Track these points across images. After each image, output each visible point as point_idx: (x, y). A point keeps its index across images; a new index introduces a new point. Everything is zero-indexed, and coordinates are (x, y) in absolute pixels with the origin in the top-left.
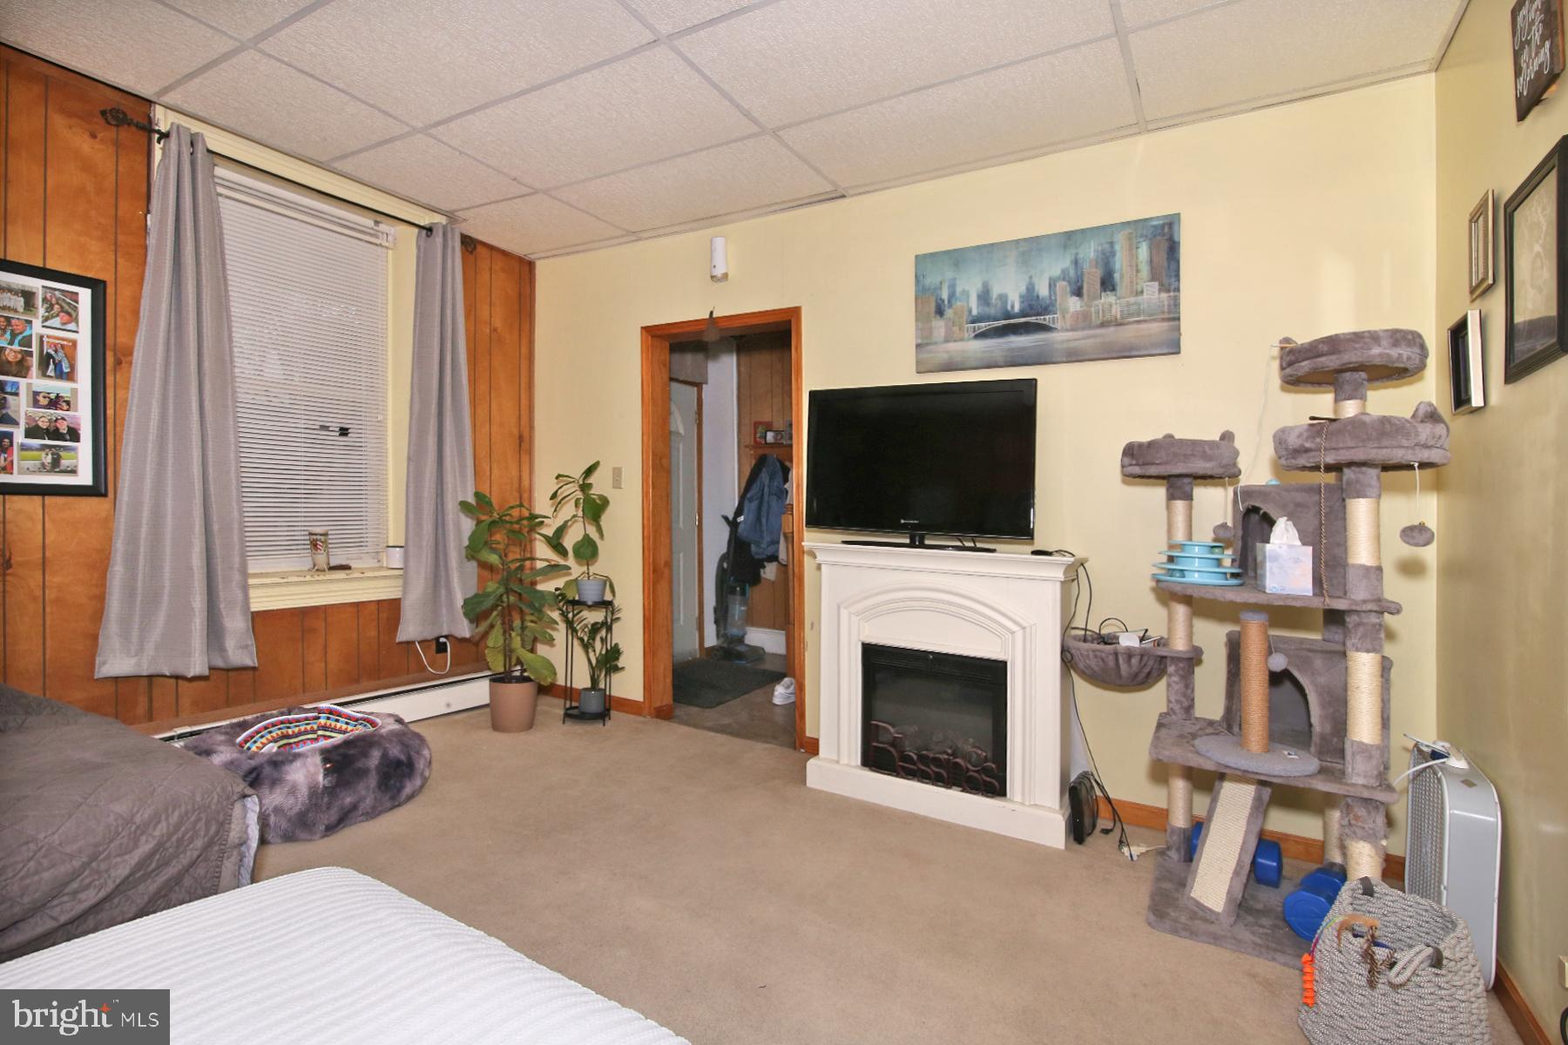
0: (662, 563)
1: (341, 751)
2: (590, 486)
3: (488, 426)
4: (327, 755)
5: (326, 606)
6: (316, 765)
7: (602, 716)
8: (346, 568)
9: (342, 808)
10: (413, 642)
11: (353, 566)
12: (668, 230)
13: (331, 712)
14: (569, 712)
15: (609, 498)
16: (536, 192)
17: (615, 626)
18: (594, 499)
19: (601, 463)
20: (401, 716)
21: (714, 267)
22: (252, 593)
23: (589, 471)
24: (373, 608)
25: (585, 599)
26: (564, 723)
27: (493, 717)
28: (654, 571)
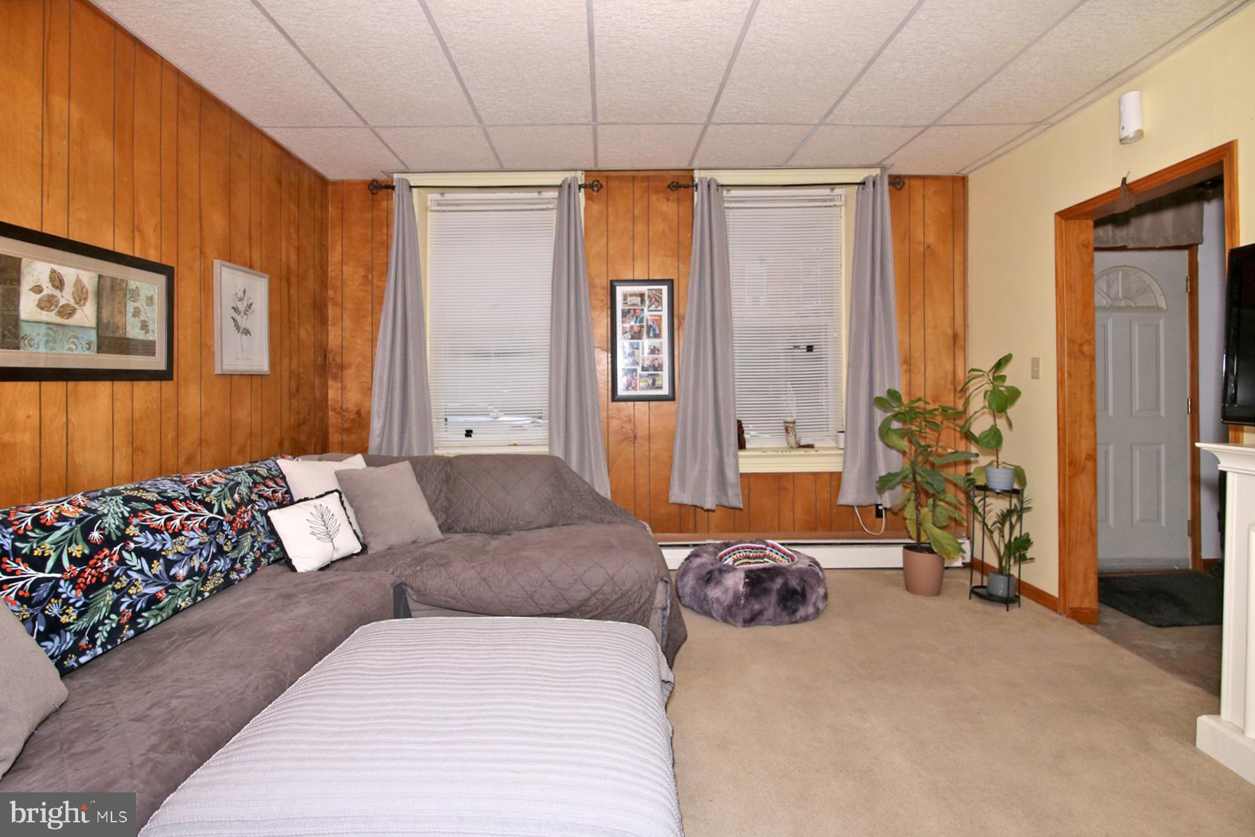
0: (1084, 456)
1: (758, 573)
2: (1003, 378)
3: (922, 330)
4: (749, 574)
5: (794, 473)
6: (740, 578)
7: (1008, 601)
8: (811, 446)
9: (752, 611)
10: (853, 507)
11: (816, 445)
12: (1076, 106)
13: (773, 547)
14: (976, 590)
15: (1020, 389)
16: (927, 127)
17: (1025, 516)
18: (1001, 391)
19: (1014, 356)
20: (817, 560)
21: (1123, 128)
22: (741, 461)
23: (1000, 365)
24: (827, 477)
25: (992, 486)
26: (970, 598)
27: (906, 578)
28: (1071, 463)
